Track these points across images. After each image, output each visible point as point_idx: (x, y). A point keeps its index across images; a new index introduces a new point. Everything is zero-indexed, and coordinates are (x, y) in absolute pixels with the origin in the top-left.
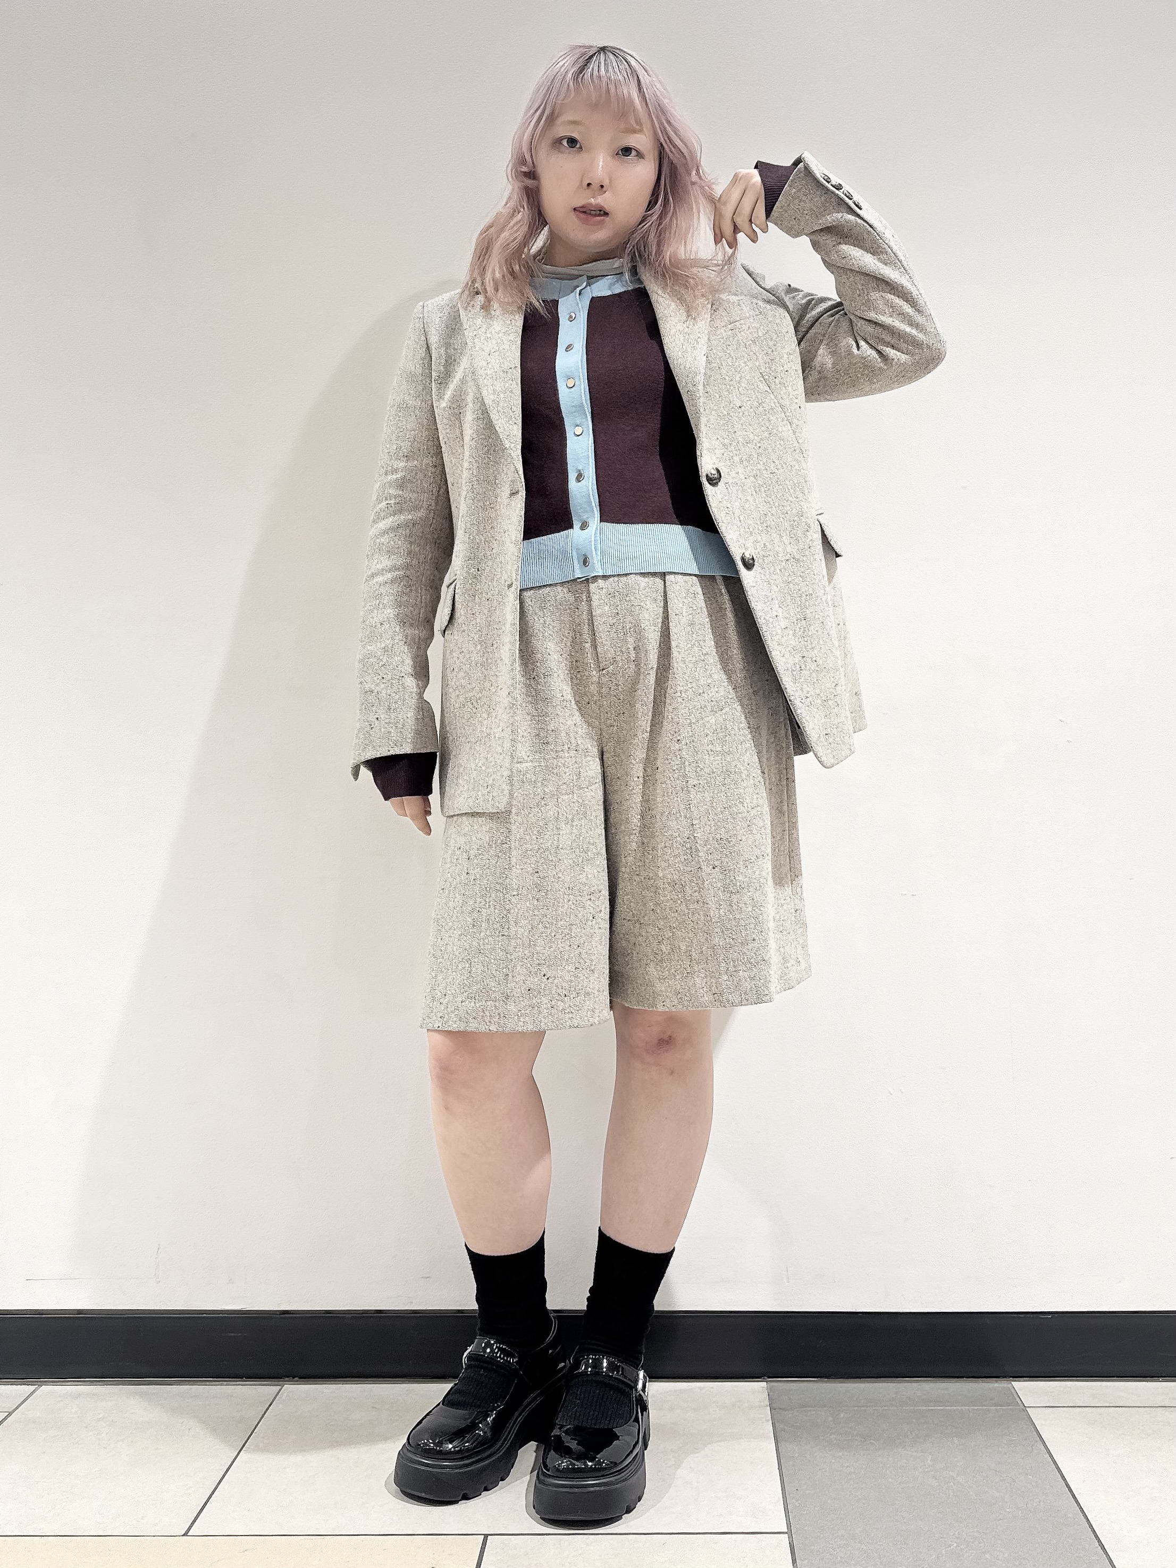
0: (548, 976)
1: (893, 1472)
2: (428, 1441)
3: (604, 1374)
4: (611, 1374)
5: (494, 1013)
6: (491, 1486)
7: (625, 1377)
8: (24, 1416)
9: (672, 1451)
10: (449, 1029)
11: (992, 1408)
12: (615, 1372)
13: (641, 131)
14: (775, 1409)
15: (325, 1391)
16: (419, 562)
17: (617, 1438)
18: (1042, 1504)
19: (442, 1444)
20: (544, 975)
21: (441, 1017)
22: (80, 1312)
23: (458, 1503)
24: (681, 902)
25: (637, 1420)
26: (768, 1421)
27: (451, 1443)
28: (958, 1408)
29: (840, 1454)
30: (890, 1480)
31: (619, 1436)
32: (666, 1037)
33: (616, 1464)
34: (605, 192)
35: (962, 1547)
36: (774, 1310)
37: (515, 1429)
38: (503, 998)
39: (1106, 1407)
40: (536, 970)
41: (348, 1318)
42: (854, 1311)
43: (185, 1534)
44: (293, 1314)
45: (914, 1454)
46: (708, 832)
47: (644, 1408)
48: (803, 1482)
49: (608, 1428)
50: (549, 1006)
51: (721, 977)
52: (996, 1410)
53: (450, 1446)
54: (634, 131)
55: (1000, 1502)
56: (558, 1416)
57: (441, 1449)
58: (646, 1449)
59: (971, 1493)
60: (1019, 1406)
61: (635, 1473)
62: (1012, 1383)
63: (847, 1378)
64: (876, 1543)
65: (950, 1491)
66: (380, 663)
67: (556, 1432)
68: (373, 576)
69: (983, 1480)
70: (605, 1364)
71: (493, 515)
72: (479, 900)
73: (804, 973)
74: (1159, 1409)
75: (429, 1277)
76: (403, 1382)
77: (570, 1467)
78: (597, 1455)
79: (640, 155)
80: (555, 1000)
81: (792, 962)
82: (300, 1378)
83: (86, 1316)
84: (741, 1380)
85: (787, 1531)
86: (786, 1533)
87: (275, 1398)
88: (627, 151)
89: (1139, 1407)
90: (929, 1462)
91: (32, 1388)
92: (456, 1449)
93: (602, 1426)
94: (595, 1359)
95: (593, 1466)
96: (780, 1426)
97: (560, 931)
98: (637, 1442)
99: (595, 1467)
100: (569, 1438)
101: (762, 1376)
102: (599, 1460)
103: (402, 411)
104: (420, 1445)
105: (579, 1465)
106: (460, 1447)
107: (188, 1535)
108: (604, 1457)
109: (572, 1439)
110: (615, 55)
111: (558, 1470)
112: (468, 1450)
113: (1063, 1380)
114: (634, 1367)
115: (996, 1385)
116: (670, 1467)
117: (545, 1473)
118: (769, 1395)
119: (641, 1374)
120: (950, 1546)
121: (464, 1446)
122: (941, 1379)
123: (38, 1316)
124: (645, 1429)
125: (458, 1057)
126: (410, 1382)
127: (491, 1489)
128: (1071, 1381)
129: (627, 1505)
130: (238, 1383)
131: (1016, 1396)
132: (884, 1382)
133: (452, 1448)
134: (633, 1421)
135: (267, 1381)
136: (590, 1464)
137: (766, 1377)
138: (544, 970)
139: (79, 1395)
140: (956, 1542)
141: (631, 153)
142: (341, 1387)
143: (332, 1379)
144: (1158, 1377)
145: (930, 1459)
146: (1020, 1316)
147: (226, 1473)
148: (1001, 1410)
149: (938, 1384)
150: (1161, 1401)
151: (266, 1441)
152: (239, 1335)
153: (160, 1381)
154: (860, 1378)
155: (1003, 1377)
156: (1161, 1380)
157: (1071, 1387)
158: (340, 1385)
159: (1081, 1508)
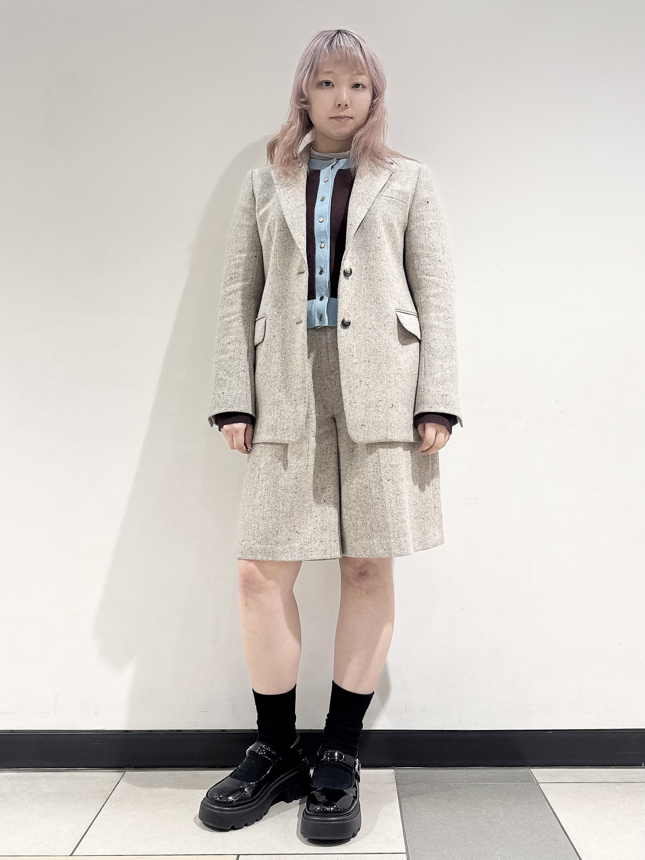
1: (465, 819)
2: (217, 796)
3: (336, 760)
4: (340, 761)
5: (271, 551)
6: (249, 824)
7: (348, 762)
11: (519, 783)
12: (342, 759)
13: (364, 74)
14: (399, 784)
15: (148, 775)
16: (247, 309)
17: (345, 794)
18: (547, 836)
20: (297, 532)
22: (12, 731)
24: (369, 498)
25: (355, 786)
26: (396, 791)
28: (501, 783)
29: (435, 809)
30: (463, 823)
32: (363, 571)
33: (346, 810)
34: (348, 108)
38: (276, 543)
40: (293, 529)
41: (161, 734)
42: (443, 729)
43: (71, 855)
45: (476, 809)
46: (387, 461)
47: (359, 780)
48: (415, 825)
49: (340, 789)
50: (300, 547)
51: (390, 540)
52: (522, 784)
54: (361, 74)
55: (524, 836)
59: (508, 831)
60: (535, 782)
61: (357, 815)
62: (531, 769)
63: (438, 767)
65: (497, 830)
66: (227, 365)
68: (223, 317)
69: (515, 824)
70: (336, 755)
71: (287, 284)
74: (613, 784)
75: (206, 712)
76: (192, 770)
77: (322, 810)
78: (335, 804)
79: (364, 87)
80: (303, 545)
82: (135, 768)
83: (16, 734)
84: (380, 768)
85: (406, 852)
86: (405, 853)
87: (121, 779)
88: (357, 86)
89: (601, 783)
93: (337, 788)
94: (331, 752)
96: (402, 794)
97: (305, 509)
98: (356, 798)
99: (335, 811)
101: (392, 766)
102: (337, 807)
103: (239, 227)
105: (326, 809)
107: (73, 855)
108: (339, 805)
109: (321, 795)
110: (346, 34)
111: (315, 812)
114: (353, 758)
115: (522, 771)
117: (309, 813)
118: (395, 777)
119: (357, 763)
122: (491, 767)
126: (196, 770)
127: (249, 826)
128: (563, 768)
129: (352, 833)
130: (100, 771)
131: (533, 776)
134: (353, 787)
136: (332, 808)
137: (394, 767)
138: (297, 529)
139: (12, 778)
141: (359, 87)
142: (157, 773)
143: (152, 769)
144: (612, 766)
145: (485, 812)
146: (535, 732)
147: (94, 820)
148: (525, 784)
149: (490, 770)
150: (613, 779)
151: (116, 803)
152: (101, 744)
153: (58, 769)
154: (446, 767)
155: (526, 766)
156: (613, 767)
157: (563, 772)
158: (157, 772)
159: (569, 839)
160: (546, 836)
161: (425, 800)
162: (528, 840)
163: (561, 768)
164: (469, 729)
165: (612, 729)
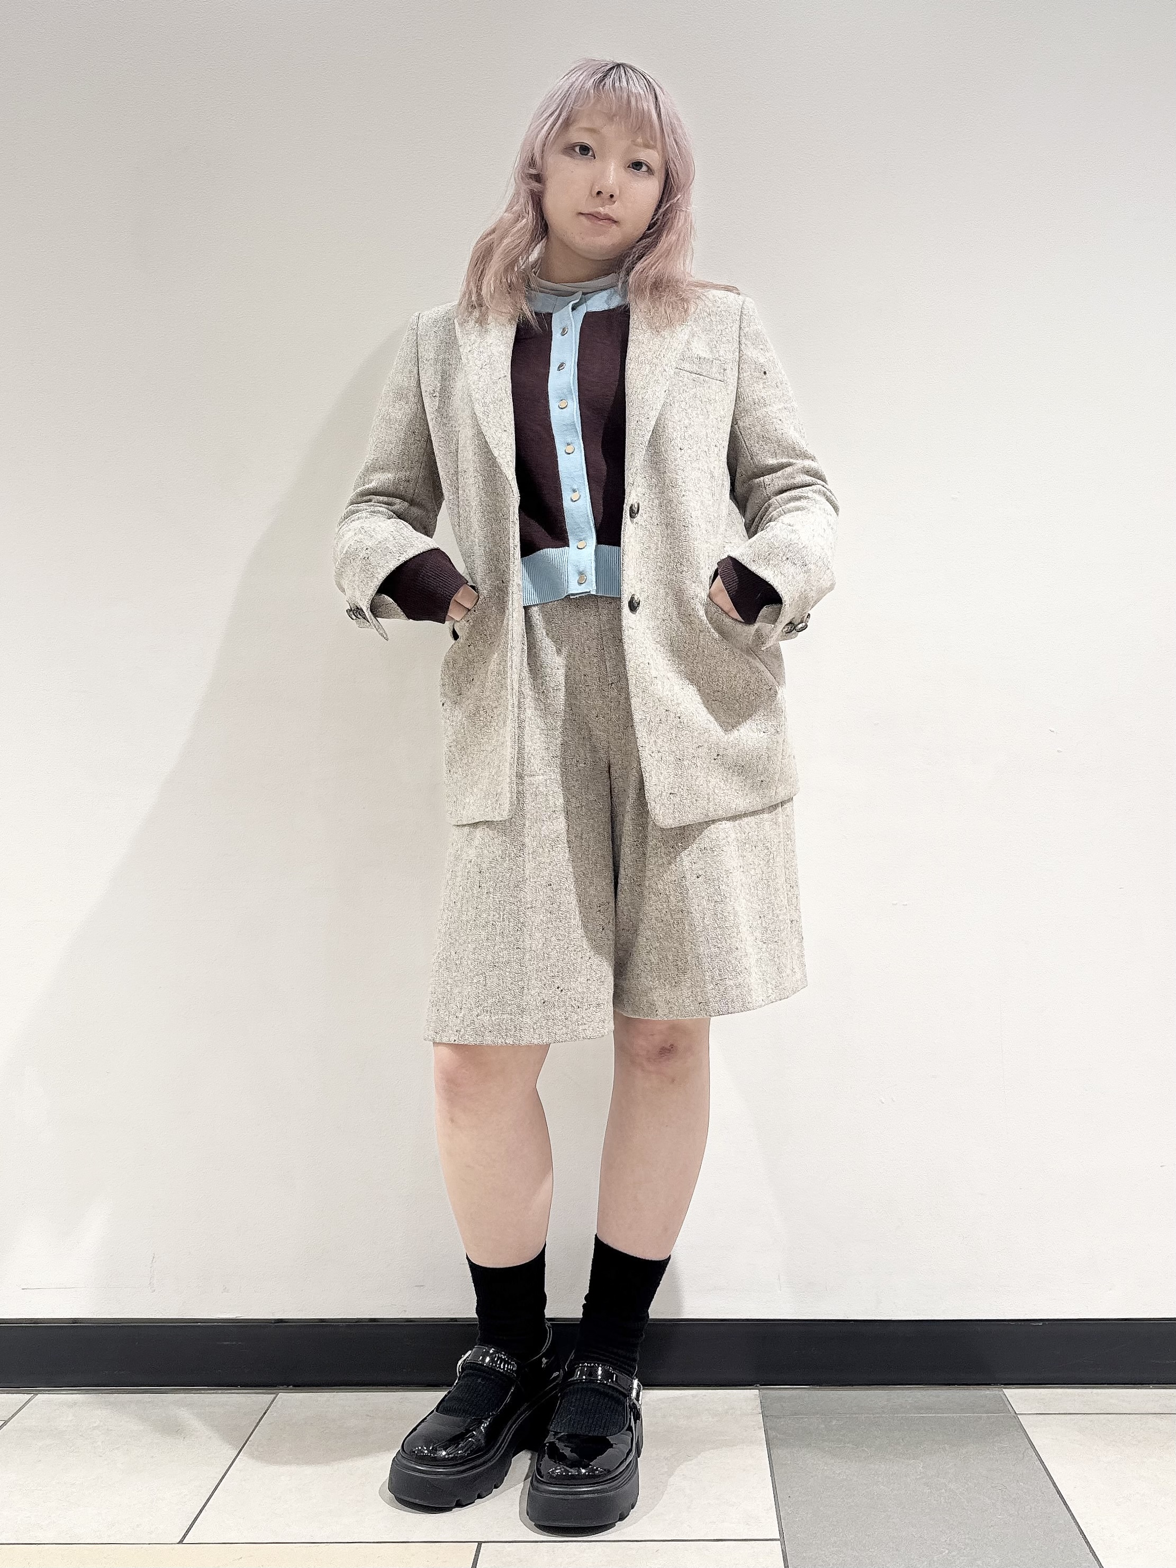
0: (562, 989)
1: (885, 1479)
2: (422, 1448)
3: (599, 1382)
4: (605, 1382)
5: (510, 1026)
6: (484, 1493)
7: (620, 1386)
8: (19, 1425)
9: (666, 1459)
10: (466, 1043)
11: (983, 1415)
12: (610, 1380)
13: (652, 146)
14: (767, 1417)
15: (319, 1399)
17: (611, 1446)
18: (1033, 1510)
19: (436, 1450)
20: (558, 988)
21: (457, 1031)
22: (75, 1321)
23: (451, 1510)
25: (630, 1429)
26: (760, 1428)
27: (445, 1450)
28: (950, 1415)
29: (832, 1461)
30: (882, 1487)
31: (612, 1445)
32: (668, 1046)
33: (609, 1472)
34: (615, 202)
35: (954, 1553)
36: (767, 1318)
37: (508, 1438)
38: (519, 1011)
39: (1097, 1414)
40: (550, 982)
41: (342, 1326)
42: (846, 1318)
43: (181, 1542)
44: (287, 1322)
45: (906, 1461)
47: (637, 1416)
48: (796, 1489)
49: (602, 1436)
50: (563, 1018)
51: (706, 986)
52: (988, 1417)
53: (444, 1453)
55: (991, 1509)
56: (552, 1423)
57: (436, 1455)
58: (639, 1457)
59: (963, 1500)
60: (1011, 1414)
61: (629, 1481)
62: (1003, 1390)
63: (838, 1386)
64: (869, 1550)
65: (942, 1498)
67: (550, 1438)
69: (975, 1487)
70: (600, 1372)
72: (492, 913)
73: (799, 983)
74: (1150, 1416)
75: (422, 1285)
76: (397, 1390)
77: (564, 1474)
78: (591, 1462)
79: (649, 168)
80: (569, 1012)
81: (789, 972)
82: (295, 1386)
83: (82, 1324)
84: (734, 1387)
85: (779, 1538)
86: (779, 1540)
87: (269, 1407)
88: (637, 165)
89: (1130, 1414)
90: (920, 1468)
91: (27, 1397)
92: (450, 1456)
93: (595, 1434)
94: (591, 1367)
95: (587, 1473)
96: (772, 1434)
97: (572, 943)
98: (631, 1450)
99: (589, 1474)
100: (563, 1444)
101: (754, 1384)
102: (592, 1468)
104: (414, 1452)
105: (573, 1472)
106: (454, 1453)
107: (183, 1542)
108: (597, 1464)
109: (565, 1446)
111: (552, 1477)
112: (462, 1457)
113: (1054, 1388)
114: (629, 1376)
115: (988, 1392)
116: (662, 1474)
117: (539, 1479)
118: (761, 1402)
119: (636, 1382)
120: (941, 1553)
121: (458, 1454)
122: (932, 1386)
123: (34, 1325)
124: (638, 1437)
125: (464, 1071)
126: (404, 1390)
127: (484, 1497)
128: (1062, 1388)
129: (620, 1513)
130: (233, 1391)
131: (1007, 1402)
132: (877, 1389)
133: (445, 1455)
134: (627, 1430)
135: (262, 1389)
136: (583, 1471)
137: (758, 1385)
138: (558, 982)
140: (947, 1549)
141: (641, 168)
142: (335, 1395)
143: (326, 1388)
144: (1149, 1384)
145: (921, 1466)
146: (1011, 1323)
147: (221, 1480)
148: (993, 1417)
149: (930, 1391)
150: (1150, 1408)
151: (261, 1450)
152: (234, 1343)
153: (155, 1389)
154: (852, 1385)
155: (995, 1384)
156: (1151, 1387)
157: (1062, 1395)
158: (334, 1393)
159: (1072, 1515)
160: (1031, 1509)
161: (814, 1445)
162: (1000, 1517)
163: (1057, 1388)
164: (893, 1318)
165: (1149, 1317)
